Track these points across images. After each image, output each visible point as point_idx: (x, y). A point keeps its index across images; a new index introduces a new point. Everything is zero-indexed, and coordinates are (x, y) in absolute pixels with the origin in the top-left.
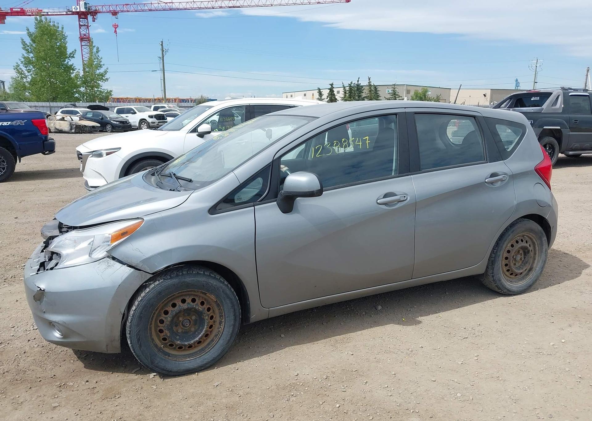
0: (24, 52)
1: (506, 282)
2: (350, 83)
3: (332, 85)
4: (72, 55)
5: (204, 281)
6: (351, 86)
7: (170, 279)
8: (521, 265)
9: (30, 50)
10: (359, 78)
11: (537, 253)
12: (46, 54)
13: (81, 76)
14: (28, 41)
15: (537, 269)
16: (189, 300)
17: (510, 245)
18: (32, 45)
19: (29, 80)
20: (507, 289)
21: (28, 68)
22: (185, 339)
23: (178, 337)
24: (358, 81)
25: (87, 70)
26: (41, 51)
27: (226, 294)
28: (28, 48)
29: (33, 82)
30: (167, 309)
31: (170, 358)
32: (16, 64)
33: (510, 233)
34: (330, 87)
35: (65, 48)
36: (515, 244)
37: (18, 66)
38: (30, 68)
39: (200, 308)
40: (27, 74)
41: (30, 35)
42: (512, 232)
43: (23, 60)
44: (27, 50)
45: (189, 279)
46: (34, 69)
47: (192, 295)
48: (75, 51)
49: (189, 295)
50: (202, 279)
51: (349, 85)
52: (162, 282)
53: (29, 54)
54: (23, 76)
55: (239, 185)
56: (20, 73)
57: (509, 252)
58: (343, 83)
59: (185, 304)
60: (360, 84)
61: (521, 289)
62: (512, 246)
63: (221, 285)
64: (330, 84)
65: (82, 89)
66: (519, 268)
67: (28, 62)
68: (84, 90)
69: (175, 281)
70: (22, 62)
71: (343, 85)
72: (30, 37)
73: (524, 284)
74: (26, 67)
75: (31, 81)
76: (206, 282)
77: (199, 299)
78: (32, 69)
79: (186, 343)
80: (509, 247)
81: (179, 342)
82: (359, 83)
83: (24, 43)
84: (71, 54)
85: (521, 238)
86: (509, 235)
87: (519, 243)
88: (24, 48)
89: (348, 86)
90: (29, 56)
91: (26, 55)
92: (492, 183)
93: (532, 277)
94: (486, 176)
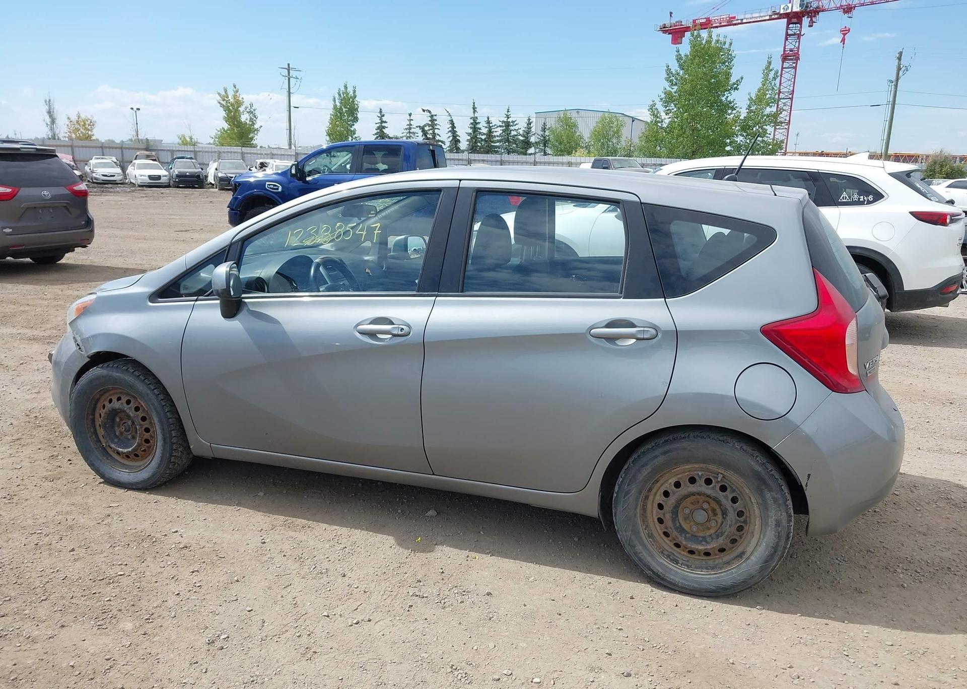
0: (667, 85)
1: (652, 556)
4: (736, 86)
7: (101, 369)
8: (710, 536)
9: (675, 80)
12: (694, 87)
13: (742, 117)
14: (675, 67)
15: (753, 558)
16: (124, 399)
17: (673, 481)
18: (678, 74)
19: (665, 125)
20: (652, 571)
21: (668, 108)
22: (123, 445)
23: (116, 440)
25: (753, 108)
26: (688, 81)
28: (673, 78)
29: (670, 129)
30: (105, 403)
31: (107, 461)
32: (652, 103)
33: (659, 451)
35: (728, 75)
36: (685, 483)
37: (654, 105)
38: (671, 108)
39: (132, 413)
40: (663, 116)
41: (679, 58)
42: (665, 453)
43: (663, 96)
44: (671, 81)
45: (116, 374)
46: (675, 109)
47: (129, 395)
48: (742, 78)
50: (129, 379)
52: (97, 370)
53: (673, 87)
54: (658, 119)
55: (185, 271)
56: (655, 115)
57: (666, 494)
59: (120, 403)
61: (696, 586)
62: (677, 485)
63: (149, 392)
65: (739, 139)
66: (701, 539)
67: (669, 99)
68: (741, 141)
70: (661, 99)
72: (678, 61)
73: (709, 578)
74: (666, 107)
75: (668, 127)
77: (133, 403)
78: (673, 109)
79: (120, 450)
80: (669, 485)
83: (668, 70)
84: (734, 84)
85: (707, 475)
86: (656, 457)
87: (697, 483)
88: (667, 79)
90: (671, 90)
91: (668, 89)
92: (611, 339)
93: (736, 572)
94: (593, 323)
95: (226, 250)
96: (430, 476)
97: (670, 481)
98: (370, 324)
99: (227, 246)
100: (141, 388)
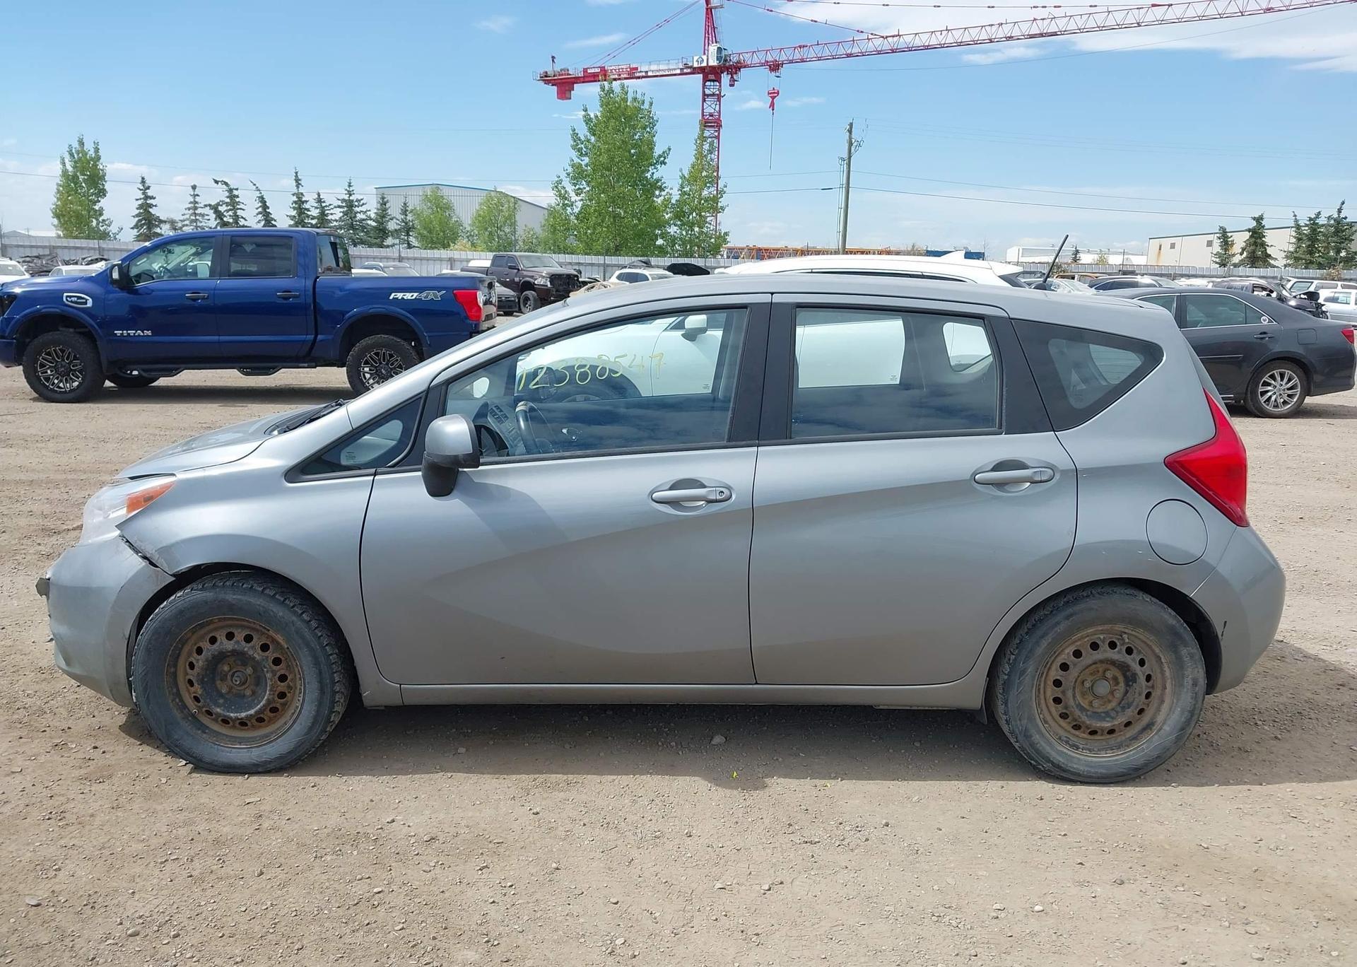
0: (574, 154)
1: (1050, 744)
2: (1313, 216)
3: (1259, 220)
4: (662, 159)
5: (259, 605)
6: (1315, 224)
7: (201, 590)
8: (1113, 709)
9: (585, 150)
10: (1343, 203)
11: (1168, 685)
12: (612, 159)
13: (673, 201)
14: (583, 132)
15: (1166, 728)
16: (240, 635)
17: (1071, 650)
18: (588, 141)
19: (576, 210)
20: (1053, 763)
21: (577, 187)
22: (235, 707)
23: (221, 701)
24: (1340, 211)
25: (687, 189)
26: (603, 151)
27: (303, 637)
28: (582, 146)
29: (583, 216)
30: (201, 644)
31: (205, 735)
32: (557, 179)
33: (1059, 617)
34: (1254, 224)
35: (651, 146)
36: (1086, 651)
37: (560, 182)
38: (582, 187)
39: (258, 655)
40: (574, 198)
41: (588, 120)
42: (1067, 618)
43: (570, 170)
44: (580, 150)
45: (231, 597)
46: (588, 189)
47: (248, 627)
48: (670, 149)
49: (243, 627)
50: (258, 602)
51: (1310, 219)
52: (187, 594)
53: (583, 158)
54: (566, 202)
55: (350, 432)
56: (563, 196)
57: (1064, 667)
58: (1295, 216)
59: (232, 642)
60: (1346, 218)
61: (1104, 771)
62: (1077, 654)
63: (294, 618)
64: (1254, 218)
65: (673, 230)
66: (1103, 715)
67: (578, 174)
68: (676, 232)
69: (208, 595)
70: (568, 174)
71: (1296, 221)
72: (587, 124)
73: (1117, 760)
74: (575, 185)
75: (580, 212)
76: (263, 607)
77: (259, 639)
78: (585, 188)
79: (232, 715)
80: (1066, 655)
81: (218, 710)
82: (1342, 215)
83: (575, 136)
84: (660, 156)
85: (1110, 638)
86: (1058, 623)
87: (1101, 649)
88: (574, 147)
89: (1308, 223)
90: (581, 163)
91: (577, 160)
92: (1000, 485)
93: (1147, 748)
94: (979, 466)
95: (421, 398)
96: (751, 686)
97: (1067, 651)
98: (671, 489)
99: (422, 392)
100: (281, 614)
